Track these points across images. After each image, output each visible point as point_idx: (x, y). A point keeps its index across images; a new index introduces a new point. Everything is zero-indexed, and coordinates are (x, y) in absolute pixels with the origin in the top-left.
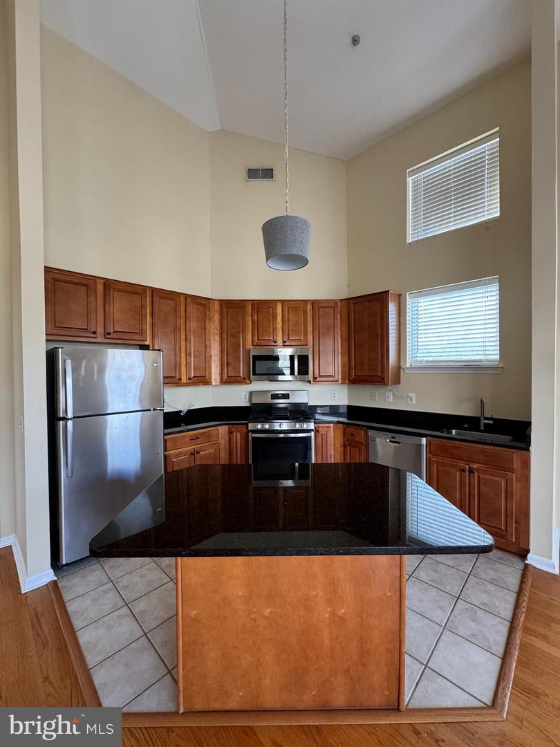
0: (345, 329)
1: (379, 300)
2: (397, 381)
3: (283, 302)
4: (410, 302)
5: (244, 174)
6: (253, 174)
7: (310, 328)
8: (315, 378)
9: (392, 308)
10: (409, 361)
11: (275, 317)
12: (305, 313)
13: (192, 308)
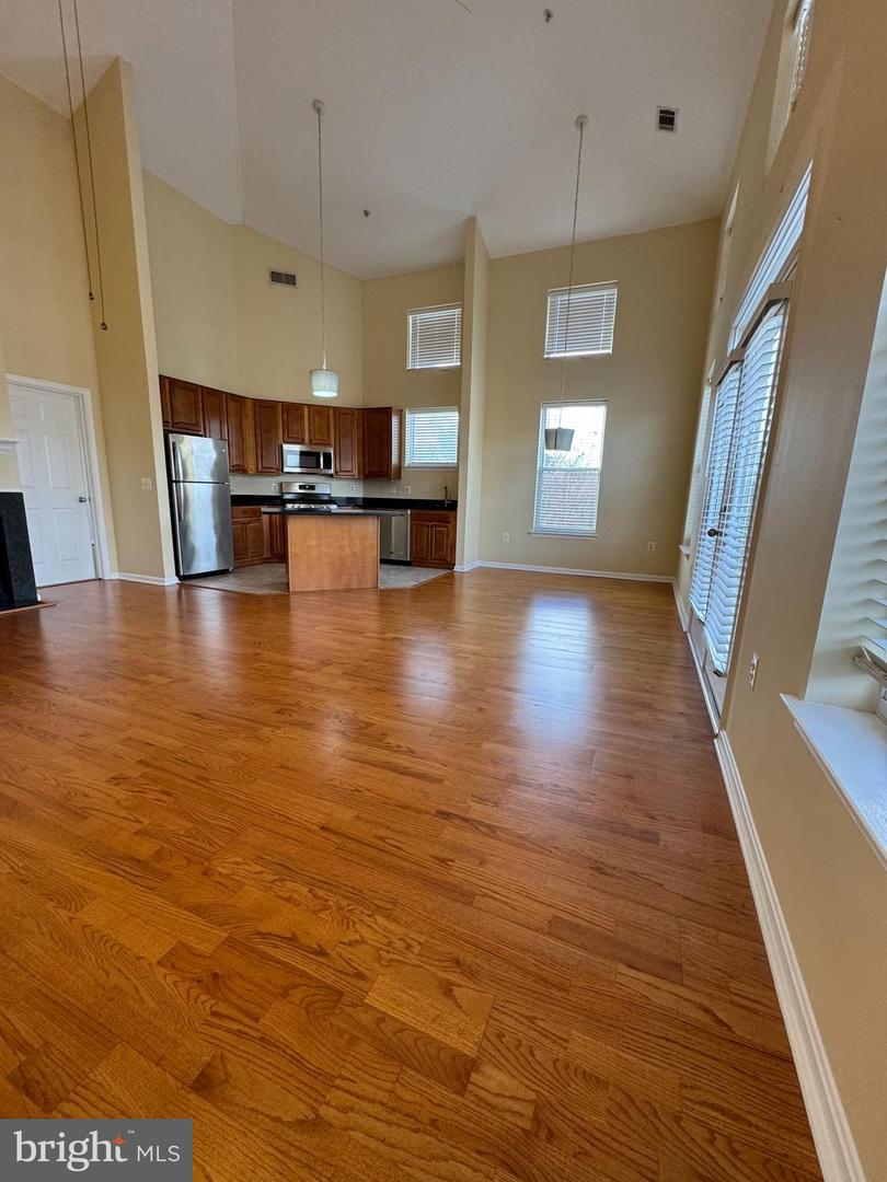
0: (361, 433)
1: (386, 413)
2: (399, 477)
3: (309, 406)
4: (409, 417)
5: (267, 277)
6: (276, 277)
7: (332, 432)
8: (336, 473)
9: (395, 421)
10: (408, 461)
11: (302, 418)
12: (328, 416)
13: (232, 405)
